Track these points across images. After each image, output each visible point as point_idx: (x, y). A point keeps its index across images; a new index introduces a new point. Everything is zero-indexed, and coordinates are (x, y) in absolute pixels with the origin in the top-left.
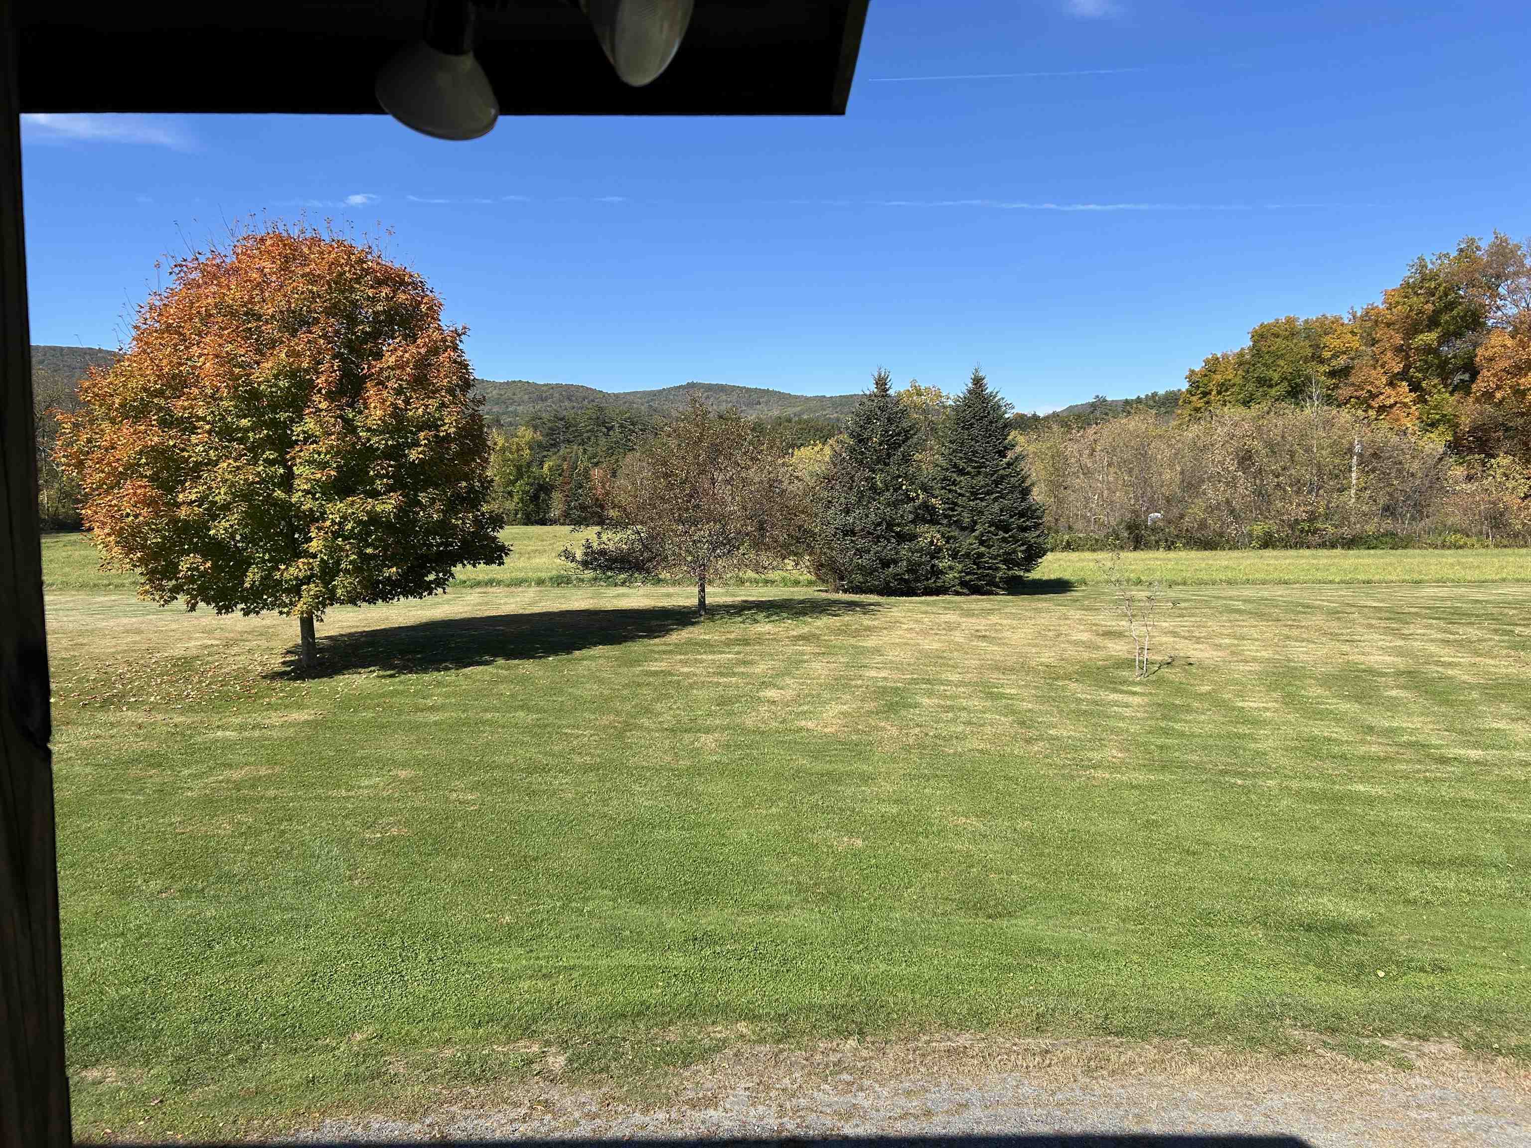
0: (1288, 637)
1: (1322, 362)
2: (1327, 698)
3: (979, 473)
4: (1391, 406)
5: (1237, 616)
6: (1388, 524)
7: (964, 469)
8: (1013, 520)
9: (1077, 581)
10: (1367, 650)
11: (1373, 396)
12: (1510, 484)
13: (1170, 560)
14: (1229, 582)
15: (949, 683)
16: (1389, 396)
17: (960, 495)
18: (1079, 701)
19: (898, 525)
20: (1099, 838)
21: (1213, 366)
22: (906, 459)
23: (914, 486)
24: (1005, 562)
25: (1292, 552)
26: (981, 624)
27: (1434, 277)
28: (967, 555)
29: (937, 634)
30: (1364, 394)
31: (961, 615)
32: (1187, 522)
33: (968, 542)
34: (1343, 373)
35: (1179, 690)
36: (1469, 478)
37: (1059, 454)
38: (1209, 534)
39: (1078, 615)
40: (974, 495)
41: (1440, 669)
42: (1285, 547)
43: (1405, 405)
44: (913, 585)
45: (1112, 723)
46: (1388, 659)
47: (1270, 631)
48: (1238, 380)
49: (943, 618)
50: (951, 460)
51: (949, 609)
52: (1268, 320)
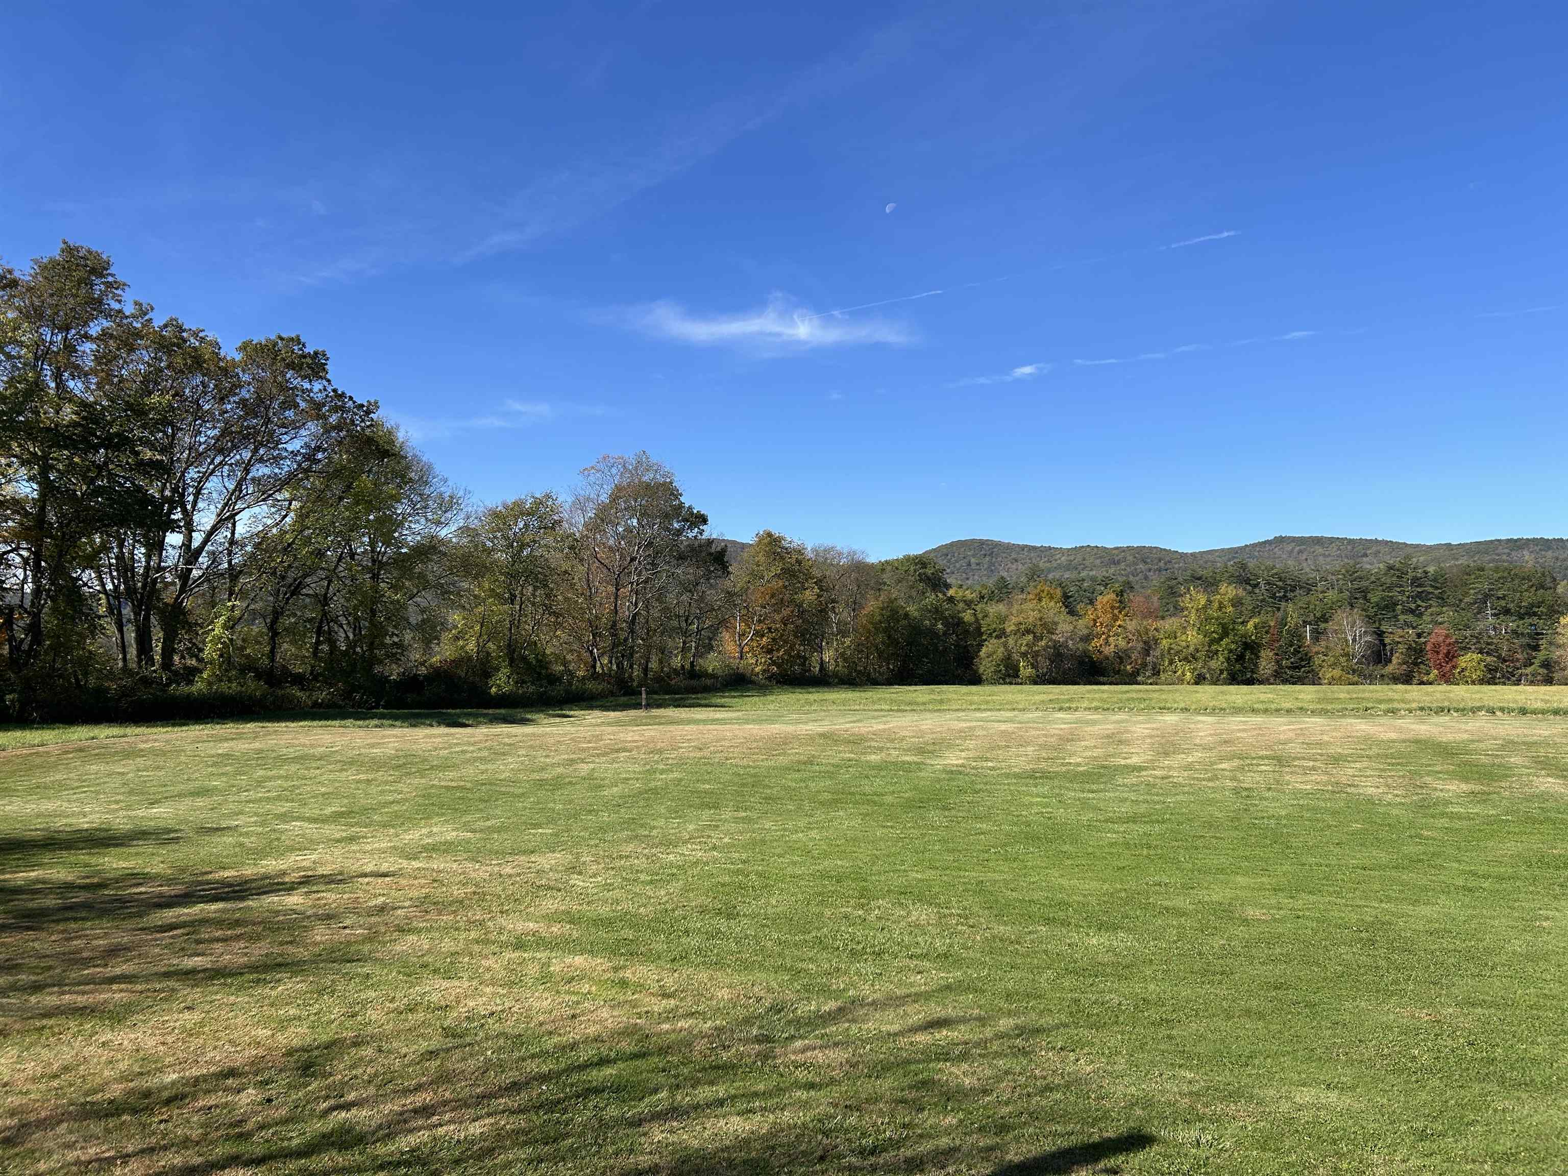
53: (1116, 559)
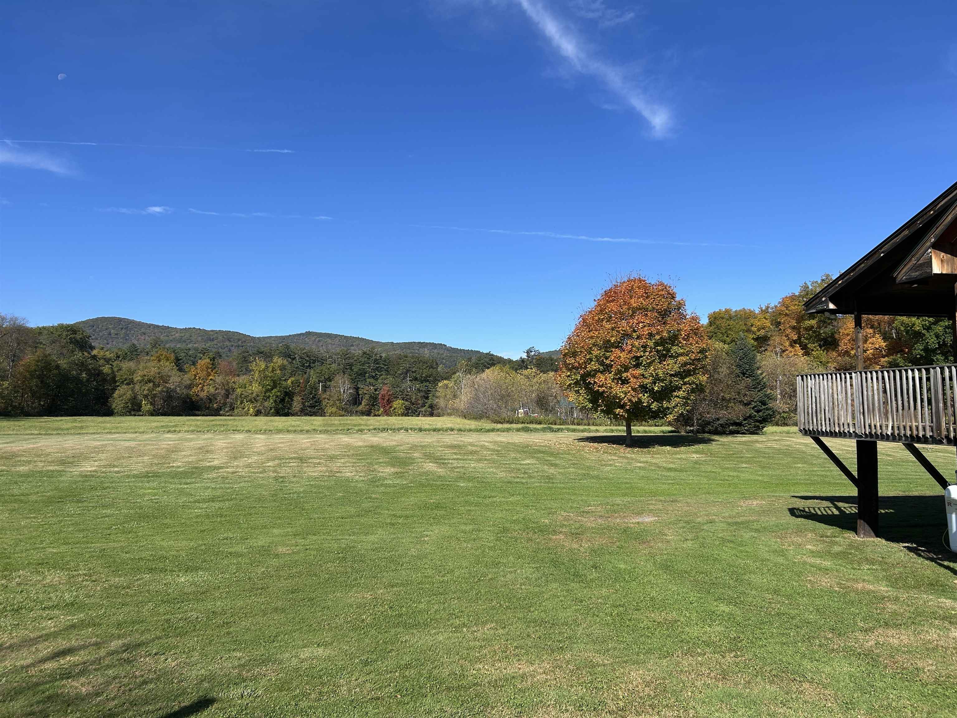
1: (751, 333)
11: (783, 351)
16: (791, 351)
30: (778, 350)
34: (761, 339)
43: (799, 356)
52: (715, 310)
53: (212, 337)
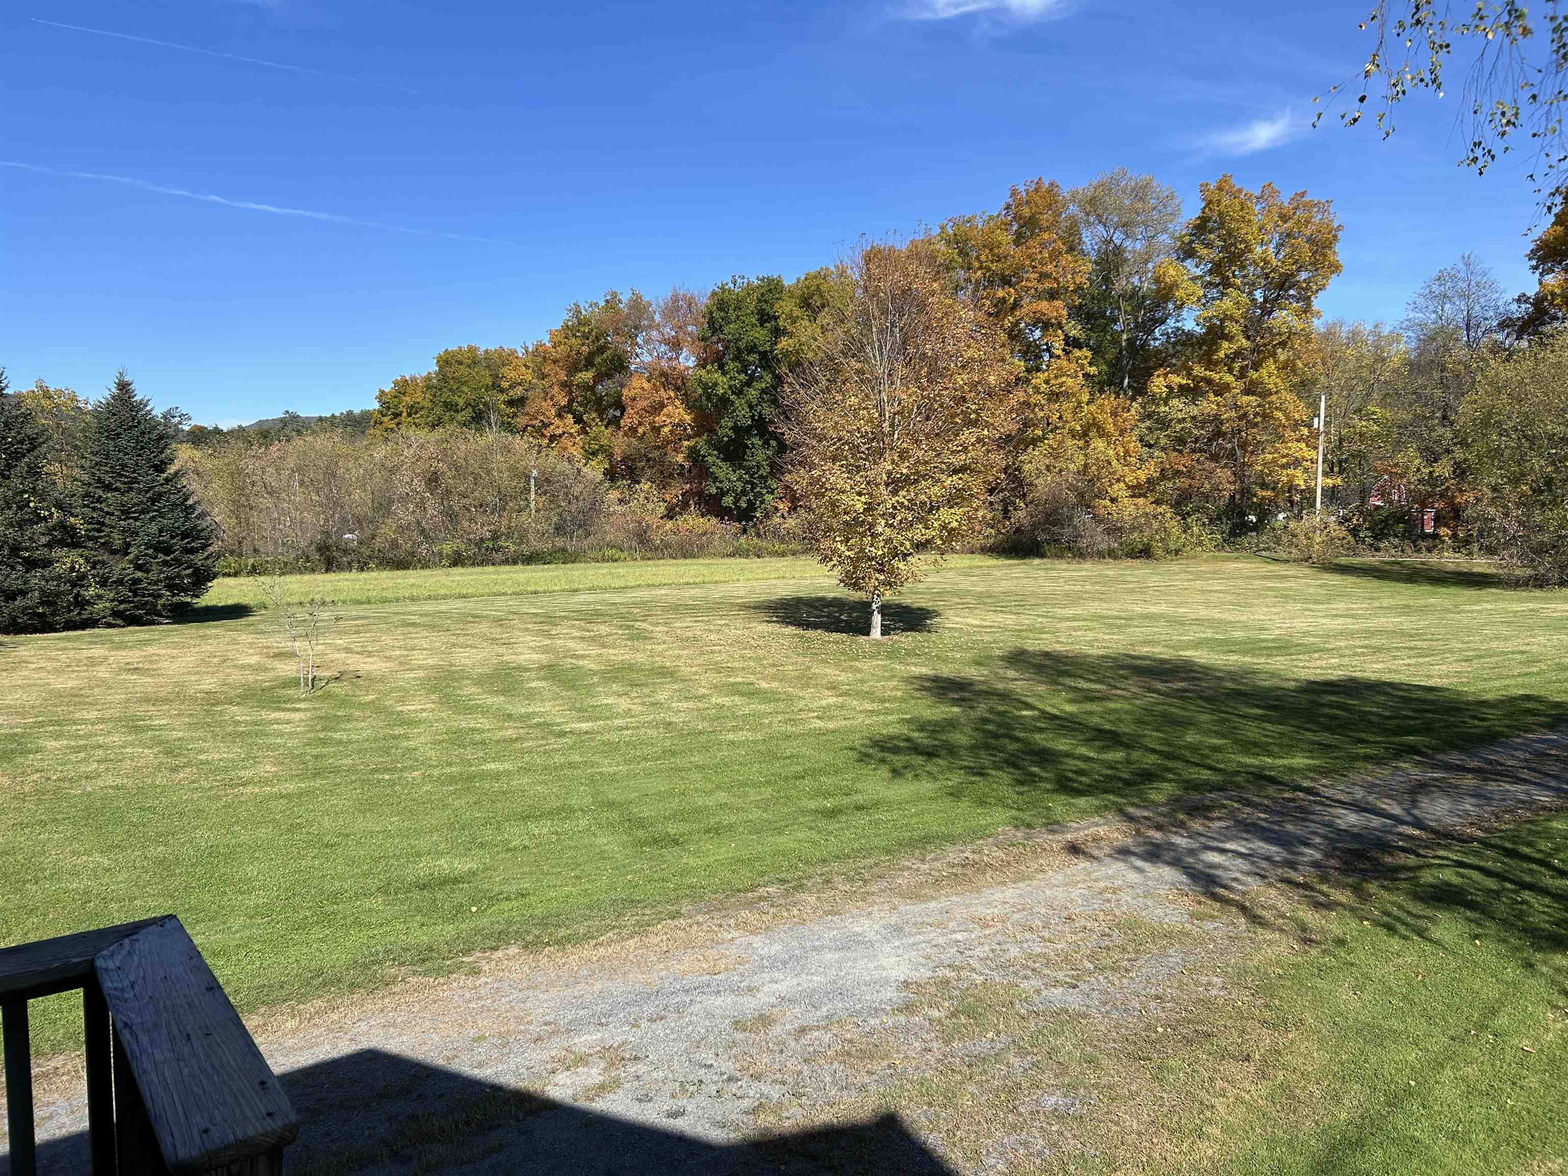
0: (454, 645)
1: (502, 391)
2: (479, 694)
3: (131, 489)
4: (560, 436)
5: (411, 629)
6: (560, 542)
7: (110, 484)
8: (174, 541)
9: (256, 606)
10: (520, 650)
11: (546, 426)
12: (650, 506)
13: (359, 580)
14: (413, 599)
15: (84, 722)
16: (558, 426)
17: (108, 513)
18: (238, 723)
19: (27, 549)
20: (238, 849)
21: (403, 387)
22: (34, 472)
23: (45, 504)
24: (169, 587)
25: (479, 569)
26: (133, 656)
27: (587, 323)
28: (120, 582)
29: (74, 671)
30: (537, 423)
31: (112, 649)
32: (378, 543)
33: (121, 567)
34: (518, 403)
35: (344, 702)
36: (621, 501)
37: (240, 471)
38: (401, 554)
39: (250, 638)
40: (126, 513)
41: (574, 661)
42: (473, 565)
43: (571, 435)
44: (50, 619)
45: (271, 740)
46: (535, 657)
47: (438, 640)
48: (427, 404)
49: (85, 653)
50: (94, 474)
51: (95, 643)
52: (453, 347)
